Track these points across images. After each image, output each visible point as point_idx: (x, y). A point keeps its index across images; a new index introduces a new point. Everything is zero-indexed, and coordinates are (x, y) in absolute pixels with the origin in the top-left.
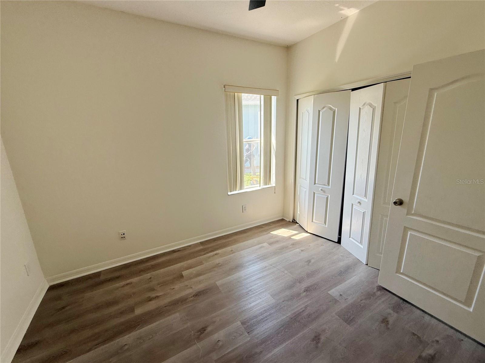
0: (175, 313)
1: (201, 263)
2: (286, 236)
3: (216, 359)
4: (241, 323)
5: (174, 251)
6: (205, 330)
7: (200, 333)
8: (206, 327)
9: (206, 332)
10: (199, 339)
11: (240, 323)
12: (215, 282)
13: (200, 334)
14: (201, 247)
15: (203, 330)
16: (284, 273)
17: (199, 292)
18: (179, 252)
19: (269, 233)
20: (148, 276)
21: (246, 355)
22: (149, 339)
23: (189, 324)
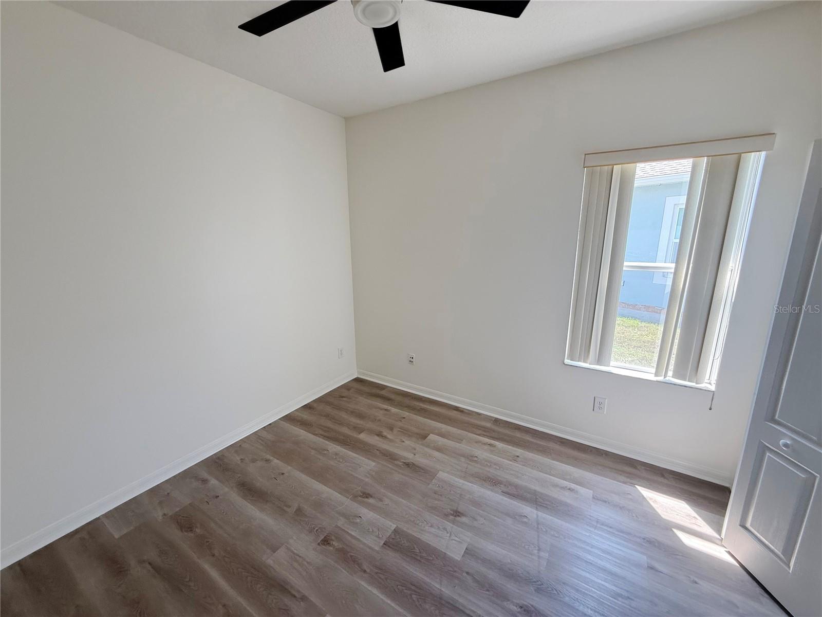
0: (374, 461)
1: (460, 440)
2: (663, 516)
3: (339, 525)
4: (394, 530)
5: (457, 409)
6: (367, 497)
7: (362, 494)
8: (371, 497)
9: (366, 500)
10: (355, 498)
11: (394, 528)
12: (439, 471)
13: (360, 496)
14: (488, 425)
15: (367, 495)
16: (538, 553)
17: (414, 464)
18: (459, 413)
19: (633, 485)
20: (406, 414)
21: (354, 555)
22: (339, 461)
23: (367, 480)
